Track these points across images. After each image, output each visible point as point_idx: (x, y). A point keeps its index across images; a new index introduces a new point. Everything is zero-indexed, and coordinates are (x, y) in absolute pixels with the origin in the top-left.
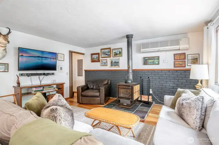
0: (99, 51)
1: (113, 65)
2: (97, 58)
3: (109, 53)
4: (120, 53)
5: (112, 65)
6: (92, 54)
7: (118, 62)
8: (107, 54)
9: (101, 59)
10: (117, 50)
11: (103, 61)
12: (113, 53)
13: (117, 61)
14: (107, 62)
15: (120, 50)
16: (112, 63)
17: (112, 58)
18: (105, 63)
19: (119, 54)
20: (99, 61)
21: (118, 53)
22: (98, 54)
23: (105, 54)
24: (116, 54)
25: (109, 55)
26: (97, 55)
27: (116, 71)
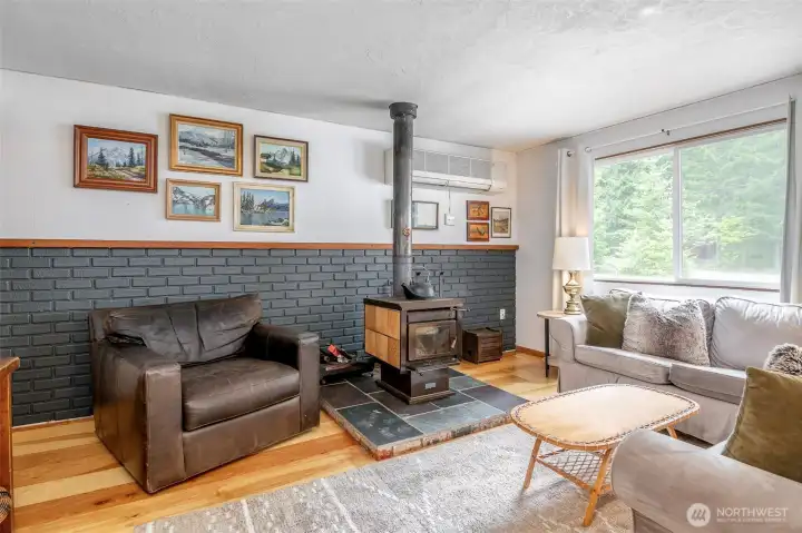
0: (153, 126)
1: (256, 217)
2: (132, 164)
3: (231, 153)
4: (295, 162)
5: (246, 221)
6: (83, 133)
7: (285, 208)
8: (212, 155)
9: (164, 174)
10: (281, 148)
11: (189, 190)
12: (259, 160)
13: (278, 201)
14: (216, 199)
15: (298, 152)
16: (247, 205)
17: (247, 179)
18: (201, 203)
19: (290, 169)
20: (147, 184)
21: (287, 160)
22: (150, 140)
23: (204, 153)
24: (272, 166)
25: (230, 161)
26: (139, 150)
27: (271, 248)
